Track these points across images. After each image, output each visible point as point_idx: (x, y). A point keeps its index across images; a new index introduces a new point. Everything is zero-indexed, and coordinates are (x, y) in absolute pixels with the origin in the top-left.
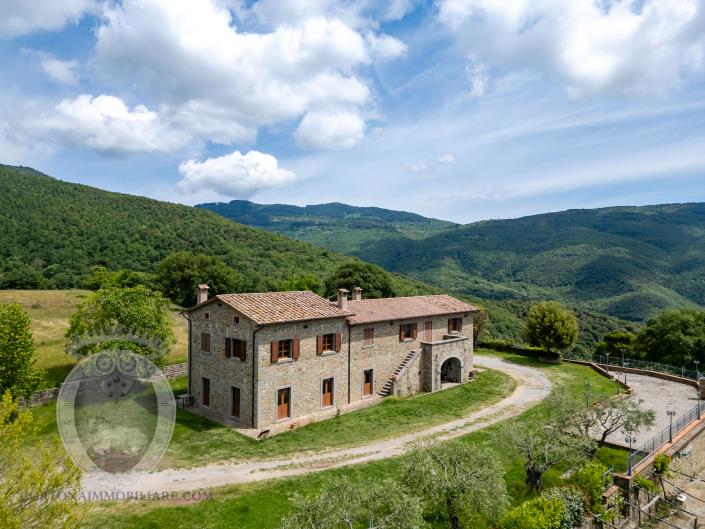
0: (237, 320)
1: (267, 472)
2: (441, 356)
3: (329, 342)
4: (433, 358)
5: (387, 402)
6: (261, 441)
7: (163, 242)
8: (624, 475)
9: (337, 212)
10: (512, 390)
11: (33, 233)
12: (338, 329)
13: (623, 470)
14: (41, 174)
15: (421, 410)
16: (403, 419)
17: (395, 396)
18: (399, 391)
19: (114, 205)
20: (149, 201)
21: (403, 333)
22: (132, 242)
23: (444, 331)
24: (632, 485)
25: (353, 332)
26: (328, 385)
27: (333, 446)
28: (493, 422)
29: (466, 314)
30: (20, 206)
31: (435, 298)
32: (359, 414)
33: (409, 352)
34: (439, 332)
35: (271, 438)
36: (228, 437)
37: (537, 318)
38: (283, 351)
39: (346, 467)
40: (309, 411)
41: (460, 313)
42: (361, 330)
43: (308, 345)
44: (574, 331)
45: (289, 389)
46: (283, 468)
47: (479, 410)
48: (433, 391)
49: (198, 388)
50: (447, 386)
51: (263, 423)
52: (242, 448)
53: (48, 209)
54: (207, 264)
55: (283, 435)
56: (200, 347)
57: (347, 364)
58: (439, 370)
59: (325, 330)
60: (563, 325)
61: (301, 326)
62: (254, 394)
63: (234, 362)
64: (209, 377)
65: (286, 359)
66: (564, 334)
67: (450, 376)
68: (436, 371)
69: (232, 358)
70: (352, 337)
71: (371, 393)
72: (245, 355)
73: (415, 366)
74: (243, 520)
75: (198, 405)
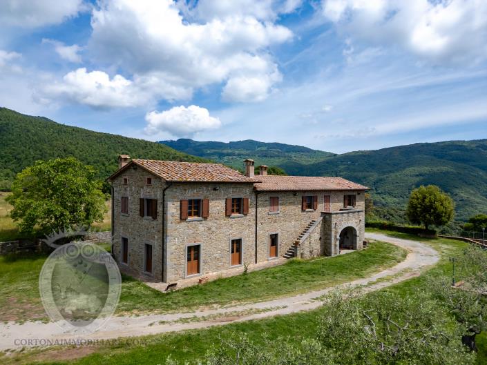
0: (149, 180)
1: (166, 325)
2: (340, 224)
3: (237, 206)
4: (333, 226)
5: (291, 263)
6: (168, 294)
9: (250, 146)
10: (405, 256)
12: (245, 193)
15: (324, 270)
16: (307, 277)
17: (298, 258)
18: (302, 254)
19: (99, 140)
20: (122, 138)
21: (305, 204)
22: (109, 165)
23: (341, 205)
25: (260, 199)
26: (237, 245)
27: (239, 300)
28: (395, 282)
29: (359, 191)
30: (35, 141)
31: (332, 179)
32: (265, 272)
33: (310, 221)
34: (336, 206)
35: (177, 291)
36: (136, 290)
37: (417, 199)
38: (193, 211)
39: (251, 321)
40: (217, 267)
41: (354, 190)
42: (267, 198)
43: (217, 206)
44: (452, 210)
45: (198, 247)
46: (185, 321)
47: (379, 271)
48: (333, 255)
49: (119, 247)
50: (344, 252)
51: (171, 277)
52: (147, 300)
53: (55, 143)
55: (190, 288)
56: (120, 210)
57: (254, 228)
58: (338, 237)
59: (233, 194)
60: (442, 205)
61: (210, 188)
62: (163, 250)
63: (147, 221)
64: (128, 236)
65: (196, 218)
66: (443, 212)
67: (347, 243)
68: (336, 236)
69: (146, 217)
70: (259, 203)
71: (276, 255)
72: (156, 213)
73: (316, 233)
75: (119, 263)
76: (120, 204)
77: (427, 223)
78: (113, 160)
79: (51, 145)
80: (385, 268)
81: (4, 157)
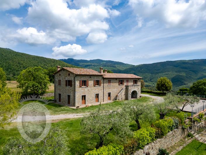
0: (69, 74)
1: (78, 116)
2: (131, 89)
3: (97, 83)
4: (129, 90)
5: (115, 102)
6: (77, 109)
8: (191, 117)
9: (99, 62)
11: (10, 67)
12: (100, 79)
13: (190, 116)
14: (12, 50)
17: (117, 100)
18: (119, 99)
19: (34, 59)
21: (120, 83)
23: (132, 83)
24: (193, 120)
26: (97, 96)
29: (139, 79)
32: (107, 104)
33: (121, 88)
34: (131, 84)
35: (80, 109)
36: (66, 109)
37: (160, 82)
38: (83, 84)
40: (91, 103)
41: (137, 78)
42: (107, 80)
43: (91, 83)
44: (171, 86)
45: (85, 96)
46: (83, 115)
48: (129, 100)
49: (58, 97)
50: (133, 99)
51: (77, 105)
52: (71, 111)
55: (83, 108)
56: (58, 84)
57: (103, 90)
59: (96, 79)
60: (168, 84)
61: (89, 77)
64: (61, 93)
65: (84, 86)
66: (168, 86)
67: (134, 96)
68: (130, 94)
69: (68, 86)
70: (104, 82)
71: (110, 100)
72: (72, 85)
73: (123, 92)
74: (71, 126)
75: (57, 102)
76: (58, 83)
77: (163, 90)
79: (13, 61)
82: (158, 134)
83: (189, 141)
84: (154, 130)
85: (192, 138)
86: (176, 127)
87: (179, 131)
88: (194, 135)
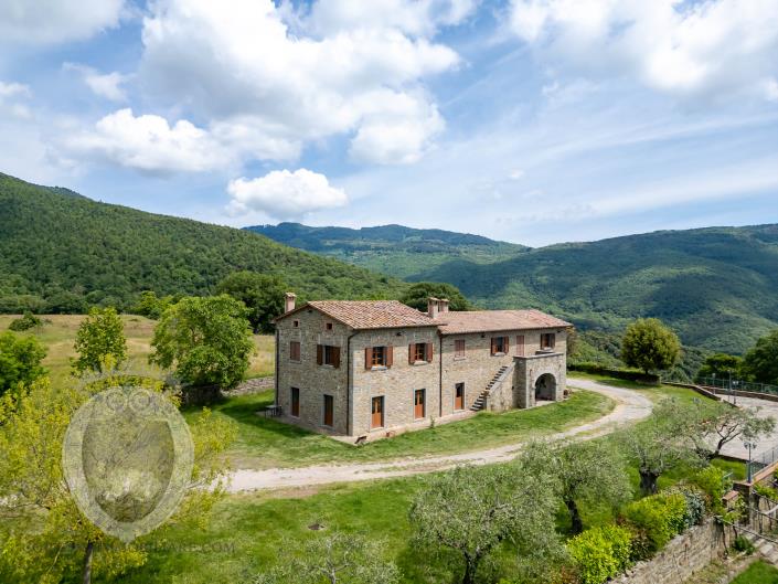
0: (330, 326)
1: (370, 473)
2: (536, 370)
3: (421, 352)
4: (528, 373)
5: (480, 416)
6: (359, 447)
7: (210, 266)
8: (744, 482)
9: (395, 235)
10: (612, 408)
11: (72, 258)
12: (429, 338)
13: (741, 479)
14: (78, 195)
15: (517, 424)
16: (499, 431)
17: (488, 411)
18: (492, 406)
19: (157, 227)
20: (193, 223)
21: (494, 347)
22: (177, 267)
23: (537, 347)
24: (751, 492)
25: (444, 343)
26: (420, 396)
27: (432, 453)
28: (595, 436)
29: (559, 329)
30: (57, 229)
31: (525, 313)
32: (453, 426)
33: (500, 367)
34: (531, 348)
35: (368, 444)
36: (324, 443)
37: (634, 336)
38: (377, 359)
40: (401, 420)
41: (553, 328)
42: (452, 342)
43: (400, 353)
44: (676, 351)
45: (382, 398)
46: (387, 470)
47: (579, 425)
48: (528, 407)
49: (287, 398)
50: (541, 403)
51: (358, 429)
52: (341, 452)
53: (88, 231)
54: (268, 284)
55: (379, 442)
56: (289, 356)
57: (439, 376)
58: (534, 386)
59: (417, 339)
60: (664, 344)
61: (394, 333)
62: (348, 401)
63: (326, 369)
64: (299, 386)
65: (380, 366)
66: (664, 353)
67: (544, 392)
68: (530, 386)
69: (324, 365)
70: (444, 347)
71: (462, 407)
72: (339, 361)
73: (507, 381)
74: (358, 511)
75: (286, 416)
76: (288, 350)
77: (647, 366)
78: (182, 260)
79: (82, 236)
80: (587, 422)
81: (10, 254)
82: (640, 546)
83: (738, 565)
84: (626, 537)
85: (748, 554)
86: (694, 520)
87: (703, 535)
88: (756, 545)
